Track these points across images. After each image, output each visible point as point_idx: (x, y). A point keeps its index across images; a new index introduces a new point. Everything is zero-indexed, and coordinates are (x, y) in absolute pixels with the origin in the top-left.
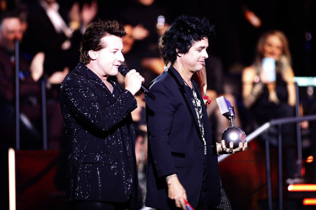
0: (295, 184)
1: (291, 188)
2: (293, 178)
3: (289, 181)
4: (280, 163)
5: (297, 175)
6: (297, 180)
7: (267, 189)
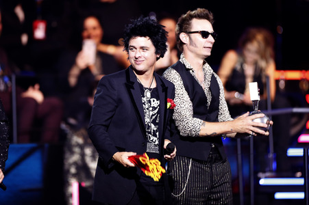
0: (266, 177)
1: (262, 182)
2: (264, 172)
3: (260, 175)
4: (252, 156)
5: (268, 169)
6: (268, 174)
7: (238, 183)
